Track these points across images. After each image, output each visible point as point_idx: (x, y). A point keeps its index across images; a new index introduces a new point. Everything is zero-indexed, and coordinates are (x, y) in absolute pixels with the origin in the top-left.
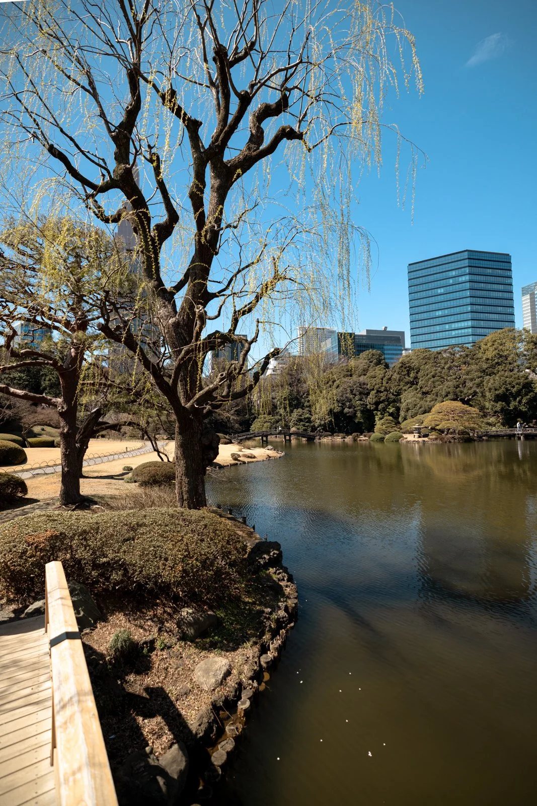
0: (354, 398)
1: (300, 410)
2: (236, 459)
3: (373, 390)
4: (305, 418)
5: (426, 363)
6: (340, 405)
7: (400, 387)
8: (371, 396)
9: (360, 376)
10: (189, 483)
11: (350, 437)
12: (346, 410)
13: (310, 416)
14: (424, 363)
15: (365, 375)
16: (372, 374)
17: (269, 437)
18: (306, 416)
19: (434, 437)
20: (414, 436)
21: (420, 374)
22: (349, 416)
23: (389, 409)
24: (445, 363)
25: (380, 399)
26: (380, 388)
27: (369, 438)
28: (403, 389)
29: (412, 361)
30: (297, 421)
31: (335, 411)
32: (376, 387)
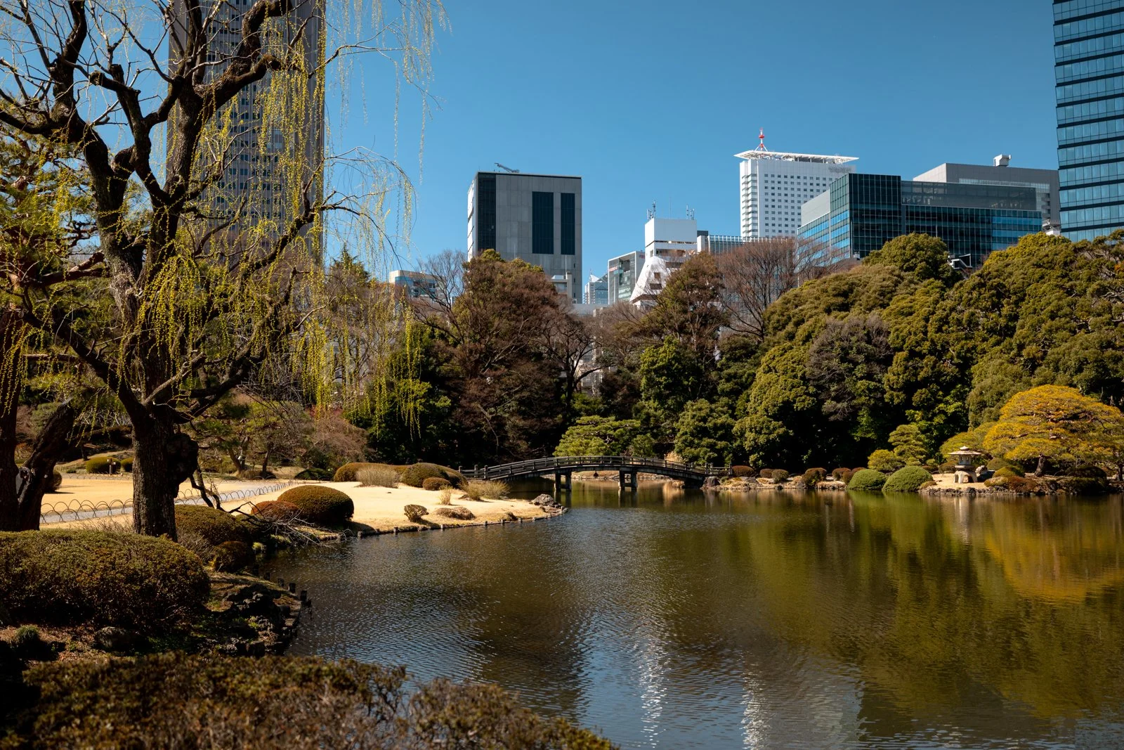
0: (850, 371)
1: (703, 403)
2: (416, 519)
3: (901, 349)
4: (716, 428)
5: (1042, 277)
6: (812, 390)
7: (970, 344)
8: (894, 367)
9: (870, 310)
10: (148, 504)
11: (798, 478)
12: (828, 405)
13: (730, 420)
14: (1037, 276)
15: (884, 306)
16: (903, 304)
17: (574, 475)
18: (719, 421)
19: (1000, 480)
20: (957, 477)
21: (1024, 306)
22: (836, 421)
23: (947, 403)
24: (1089, 280)
25: (916, 375)
26: (918, 344)
27: (848, 482)
28: (979, 349)
29: (1009, 269)
30: (692, 435)
31: (798, 406)
32: (908, 342)
